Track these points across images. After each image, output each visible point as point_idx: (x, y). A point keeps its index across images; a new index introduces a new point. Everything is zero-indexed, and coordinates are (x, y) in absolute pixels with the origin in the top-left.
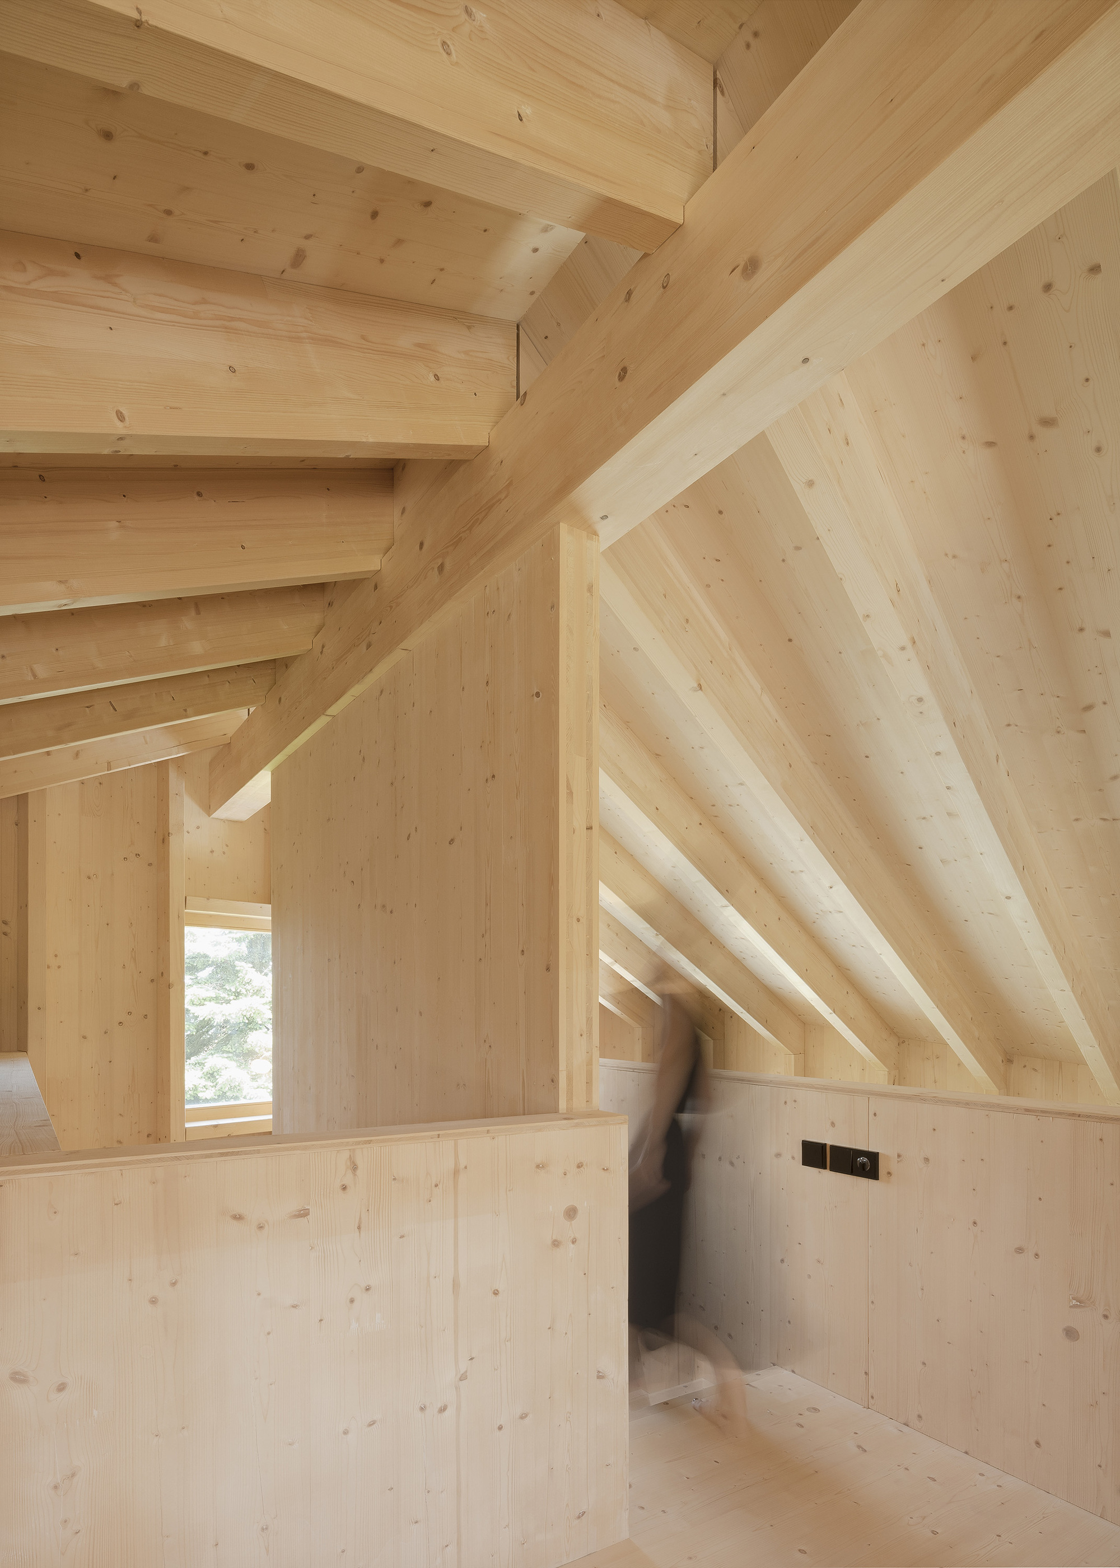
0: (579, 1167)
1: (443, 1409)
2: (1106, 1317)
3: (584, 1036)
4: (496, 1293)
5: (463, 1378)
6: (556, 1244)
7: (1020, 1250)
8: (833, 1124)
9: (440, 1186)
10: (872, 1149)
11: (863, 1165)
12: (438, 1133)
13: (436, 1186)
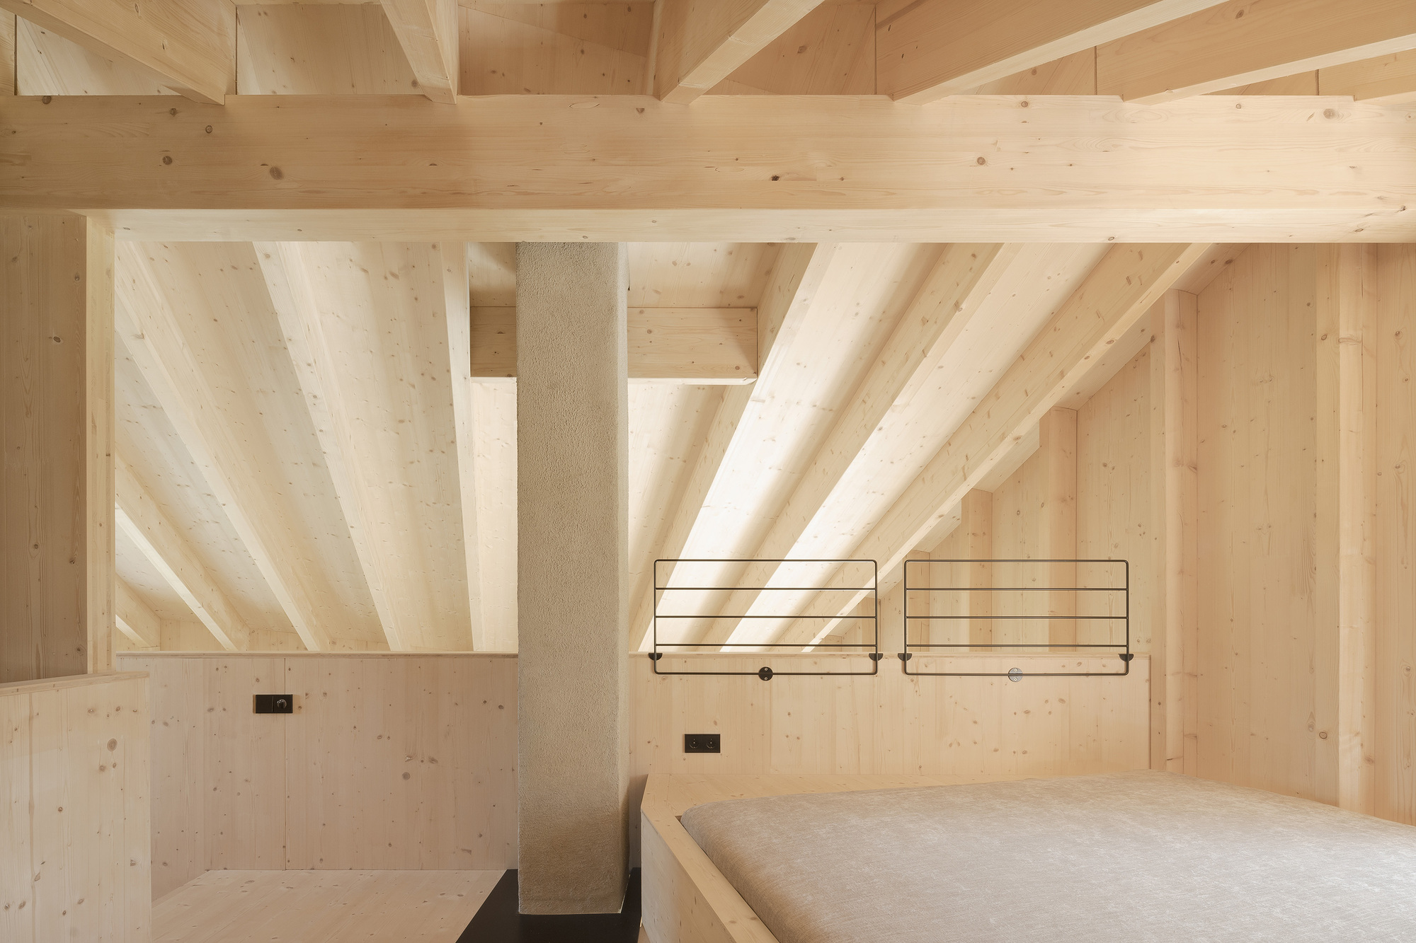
0: (117, 710)
1: (22, 906)
2: (422, 761)
3: (105, 614)
4: (60, 810)
5: (37, 878)
6: (102, 768)
7: (380, 737)
8: (258, 680)
9: (19, 730)
10: (287, 693)
11: (282, 704)
12: (17, 688)
13: (16, 730)
